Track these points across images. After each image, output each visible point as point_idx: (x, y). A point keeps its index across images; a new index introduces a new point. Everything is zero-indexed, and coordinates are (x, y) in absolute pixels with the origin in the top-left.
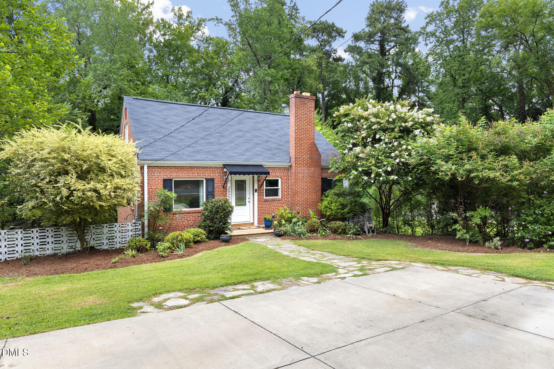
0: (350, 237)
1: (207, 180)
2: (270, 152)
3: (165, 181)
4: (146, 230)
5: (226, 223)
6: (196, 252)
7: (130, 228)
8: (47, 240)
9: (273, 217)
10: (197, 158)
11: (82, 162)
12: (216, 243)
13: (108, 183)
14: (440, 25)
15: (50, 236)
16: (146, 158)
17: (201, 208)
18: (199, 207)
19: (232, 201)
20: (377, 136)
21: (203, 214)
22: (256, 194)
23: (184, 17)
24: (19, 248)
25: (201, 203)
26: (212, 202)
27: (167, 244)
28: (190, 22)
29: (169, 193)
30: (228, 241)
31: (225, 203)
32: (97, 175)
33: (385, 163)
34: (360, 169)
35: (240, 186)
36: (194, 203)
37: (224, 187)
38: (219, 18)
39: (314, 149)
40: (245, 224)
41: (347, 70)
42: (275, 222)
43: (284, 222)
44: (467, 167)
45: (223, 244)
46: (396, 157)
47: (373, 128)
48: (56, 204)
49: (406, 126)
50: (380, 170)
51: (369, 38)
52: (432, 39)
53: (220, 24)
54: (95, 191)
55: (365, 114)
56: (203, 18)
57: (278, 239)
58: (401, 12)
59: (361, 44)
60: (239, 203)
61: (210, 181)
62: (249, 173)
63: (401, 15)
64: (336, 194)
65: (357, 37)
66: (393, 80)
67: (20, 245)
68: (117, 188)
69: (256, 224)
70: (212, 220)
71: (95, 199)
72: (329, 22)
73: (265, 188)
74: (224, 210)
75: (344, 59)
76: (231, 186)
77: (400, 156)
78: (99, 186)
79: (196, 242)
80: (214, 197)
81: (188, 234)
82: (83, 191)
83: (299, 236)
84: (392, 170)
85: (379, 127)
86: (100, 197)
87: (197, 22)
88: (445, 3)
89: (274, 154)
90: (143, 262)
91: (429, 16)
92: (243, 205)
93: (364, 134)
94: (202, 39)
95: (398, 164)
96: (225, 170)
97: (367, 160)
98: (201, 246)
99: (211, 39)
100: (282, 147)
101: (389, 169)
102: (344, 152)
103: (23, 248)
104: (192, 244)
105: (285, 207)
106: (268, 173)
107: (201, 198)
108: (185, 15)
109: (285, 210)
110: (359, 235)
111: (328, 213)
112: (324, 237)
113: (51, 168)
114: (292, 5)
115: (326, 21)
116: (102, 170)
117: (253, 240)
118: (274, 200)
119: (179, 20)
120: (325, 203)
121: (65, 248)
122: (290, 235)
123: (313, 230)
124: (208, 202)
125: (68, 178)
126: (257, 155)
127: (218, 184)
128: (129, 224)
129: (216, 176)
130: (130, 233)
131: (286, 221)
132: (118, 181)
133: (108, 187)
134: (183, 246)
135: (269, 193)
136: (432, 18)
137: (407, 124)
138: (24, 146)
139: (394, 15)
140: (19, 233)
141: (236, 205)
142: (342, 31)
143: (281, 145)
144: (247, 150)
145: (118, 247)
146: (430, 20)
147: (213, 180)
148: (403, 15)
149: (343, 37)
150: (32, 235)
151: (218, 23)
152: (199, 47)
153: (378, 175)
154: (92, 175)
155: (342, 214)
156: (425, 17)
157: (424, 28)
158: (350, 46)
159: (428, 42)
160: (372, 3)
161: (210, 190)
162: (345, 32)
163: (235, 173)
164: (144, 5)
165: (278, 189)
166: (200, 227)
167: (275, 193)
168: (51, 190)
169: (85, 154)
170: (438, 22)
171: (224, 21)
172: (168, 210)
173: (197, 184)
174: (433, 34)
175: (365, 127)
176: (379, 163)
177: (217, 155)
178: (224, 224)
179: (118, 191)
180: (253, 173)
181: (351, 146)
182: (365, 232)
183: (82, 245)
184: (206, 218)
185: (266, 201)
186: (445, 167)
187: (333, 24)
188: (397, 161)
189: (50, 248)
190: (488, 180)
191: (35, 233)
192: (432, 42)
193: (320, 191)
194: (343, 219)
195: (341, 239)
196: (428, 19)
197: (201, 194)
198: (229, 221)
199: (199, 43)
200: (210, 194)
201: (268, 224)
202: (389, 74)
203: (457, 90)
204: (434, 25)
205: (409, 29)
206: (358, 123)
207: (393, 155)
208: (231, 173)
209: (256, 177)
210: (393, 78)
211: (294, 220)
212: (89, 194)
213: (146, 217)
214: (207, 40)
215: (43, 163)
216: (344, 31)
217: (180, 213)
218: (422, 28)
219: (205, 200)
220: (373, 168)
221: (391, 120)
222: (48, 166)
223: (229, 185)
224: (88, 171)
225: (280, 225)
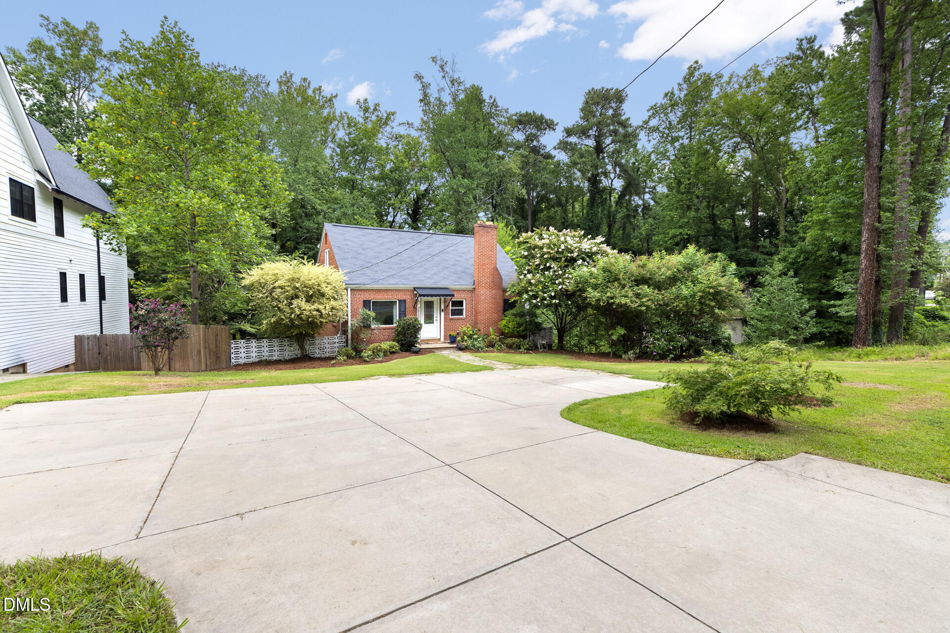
0: (522, 351)
1: (400, 301)
2: (456, 276)
3: (364, 301)
4: (350, 342)
5: (416, 337)
6: (392, 360)
7: (337, 340)
8: (274, 348)
9: (458, 334)
10: (391, 283)
11: (308, 289)
12: (407, 353)
13: (327, 305)
14: (665, 119)
15: (276, 345)
16: (352, 282)
17: (395, 325)
18: (392, 324)
19: (421, 319)
20: (548, 265)
21: (397, 330)
22: (443, 314)
23: (371, 110)
24: (254, 354)
25: (395, 321)
26: (404, 320)
27: (370, 353)
28: (378, 116)
29: (369, 313)
30: (418, 352)
31: (415, 320)
32: (318, 298)
33: (551, 289)
34: (531, 293)
35: (429, 306)
36: (389, 320)
37: (415, 307)
38: (410, 123)
39: (496, 273)
40: (433, 340)
41: (557, 170)
42: (459, 338)
43: (466, 338)
44: (609, 294)
45: (414, 354)
46: (560, 284)
47: (545, 257)
48: (291, 320)
49: (572, 257)
50: (545, 295)
51: (583, 132)
52: (655, 135)
53: (411, 129)
54: (318, 310)
55: (540, 243)
56: (392, 111)
57: (460, 353)
58: (621, 102)
59: (573, 139)
60: (427, 321)
61: (402, 302)
62: (436, 296)
63: (621, 106)
64: (514, 315)
65: (569, 132)
66: (612, 181)
67: (254, 352)
68: (332, 308)
69: (442, 339)
70: (404, 335)
71: (318, 317)
72: (537, 114)
73: (451, 308)
74: (415, 327)
75: (555, 157)
76: (420, 307)
77: (563, 283)
78: (321, 307)
79: (392, 353)
80: (405, 316)
81: (385, 345)
82: (310, 311)
83: (478, 350)
84: (555, 295)
85: (549, 256)
86: (321, 316)
87: (385, 115)
88: (669, 95)
89: (459, 278)
90: (352, 364)
91: (652, 108)
92: (431, 323)
93: (537, 261)
94: (391, 136)
95: (560, 289)
96: (415, 292)
97: (536, 286)
98: (395, 356)
99: (401, 136)
100: (467, 271)
101: (553, 294)
102: (520, 277)
103: (256, 354)
104: (388, 353)
105: (468, 325)
106: (453, 295)
107: (395, 317)
108: (372, 107)
109: (468, 328)
110: (531, 350)
111: (506, 331)
112: (500, 351)
113: (287, 293)
114: (492, 101)
115: (534, 112)
116: (323, 295)
117: (438, 353)
118: (459, 319)
119: (365, 114)
120: (504, 322)
121: (287, 355)
122: (471, 349)
123: (491, 345)
124: (401, 320)
125: (299, 301)
126: (444, 279)
127: (409, 305)
128: (336, 337)
129: (408, 297)
130: (337, 345)
131: (468, 337)
132: (333, 303)
133: (327, 308)
134: (381, 354)
135: (454, 313)
136: (655, 110)
137: (572, 255)
138: (265, 277)
139: (613, 105)
140: (254, 342)
141: (425, 323)
142: (552, 122)
143: (468, 269)
144: (435, 274)
145: (327, 356)
146: (653, 113)
147: (405, 301)
148: (624, 106)
149: (554, 130)
150: (263, 344)
151: (409, 127)
152: (388, 145)
153: (544, 299)
154: (314, 299)
155: (518, 332)
156: (647, 109)
157: (646, 122)
158: (561, 142)
159: (651, 138)
160: (587, 91)
161: (402, 309)
162: (557, 124)
163: (424, 296)
164: (326, 98)
165: (463, 309)
166: (394, 341)
167: (460, 312)
168: (287, 310)
169: (310, 283)
170: (662, 115)
171: (415, 126)
172: (368, 327)
173: (392, 304)
174: (656, 129)
175: (538, 255)
176: (545, 289)
177: (408, 279)
178: (414, 338)
179: (334, 311)
180: (439, 295)
181: (526, 272)
182: (538, 348)
183: (302, 353)
184: (399, 333)
185: (452, 319)
186: (592, 294)
187: (542, 115)
188: (560, 287)
189: (276, 355)
190: (620, 305)
191: (265, 343)
192: (655, 139)
193: (501, 311)
194: (518, 337)
195: (514, 353)
196: (652, 111)
197: (394, 314)
198: (419, 336)
199: (388, 141)
200: (403, 313)
201: (453, 340)
202: (606, 174)
203: (679, 196)
204: (657, 118)
205: (630, 122)
206: (533, 251)
207: (557, 282)
208: (420, 295)
209: (442, 298)
210: (613, 178)
211: (475, 336)
212: (315, 313)
213: (350, 331)
214: (396, 138)
215: (280, 290)
216: (555, 123)
217: (378, 329)
218: (643, 122)
219: (398, 318)
220: (540, 293)
221: (560, 250)
222: (285, 292)
223: (419, 305)
224: (311, 296)
225: (463, 340)
